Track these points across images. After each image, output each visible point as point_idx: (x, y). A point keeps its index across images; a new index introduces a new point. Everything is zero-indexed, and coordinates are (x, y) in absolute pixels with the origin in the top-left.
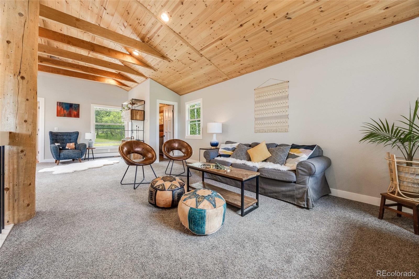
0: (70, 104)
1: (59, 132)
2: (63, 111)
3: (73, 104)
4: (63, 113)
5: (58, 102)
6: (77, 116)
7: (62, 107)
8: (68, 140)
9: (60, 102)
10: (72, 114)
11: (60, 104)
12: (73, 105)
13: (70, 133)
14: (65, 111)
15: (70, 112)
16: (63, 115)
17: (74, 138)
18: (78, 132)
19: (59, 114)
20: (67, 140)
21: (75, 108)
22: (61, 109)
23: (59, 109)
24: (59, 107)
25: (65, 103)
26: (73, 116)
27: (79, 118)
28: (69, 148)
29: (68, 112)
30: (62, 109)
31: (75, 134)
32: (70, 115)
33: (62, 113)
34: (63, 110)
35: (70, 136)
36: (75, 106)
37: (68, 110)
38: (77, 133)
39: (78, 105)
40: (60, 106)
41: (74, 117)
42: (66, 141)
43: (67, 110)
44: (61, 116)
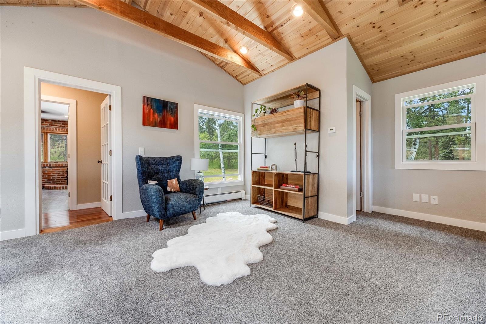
0: (164, 101)
1: (150, 158)
2: (153, 116)
3: (167, 102)
4: (153, 119)
5: (144, 97)
6: (175, 126)
7: (152, 108)
8: (166, 172)
9: (148, 98)
10: (167, 121)
11: (147, 101)
12: (169, 105)
13: (167, 159)
14: (156, 115)
15: (164, 117)
16: (154, 124)
17: (175, 169)
18: (181, 156)
19: (146, 122)
20: (164, 173)
21: (171, 109)
22: (150, 111)
23: (147, 111)
24: (145, 106)
25: (156, 99)
26: (168, 126)
27: (178, 129)
28: (173, 190)
29: (161, 117)
30: (152, 111)
31: (177, 160)
32: (163, 124)
33: (151, 120)
34: (153, 114)
35: (168, 166)
36: (172, 107)
37: (161, 114)
38: (179, 159)
39: (175, 106)
40: (148, 105)
41: (170, 128)
42: (162, 175)
43: (159, 113)
44: (149, 126)
